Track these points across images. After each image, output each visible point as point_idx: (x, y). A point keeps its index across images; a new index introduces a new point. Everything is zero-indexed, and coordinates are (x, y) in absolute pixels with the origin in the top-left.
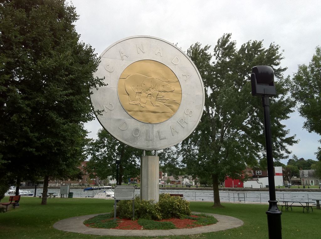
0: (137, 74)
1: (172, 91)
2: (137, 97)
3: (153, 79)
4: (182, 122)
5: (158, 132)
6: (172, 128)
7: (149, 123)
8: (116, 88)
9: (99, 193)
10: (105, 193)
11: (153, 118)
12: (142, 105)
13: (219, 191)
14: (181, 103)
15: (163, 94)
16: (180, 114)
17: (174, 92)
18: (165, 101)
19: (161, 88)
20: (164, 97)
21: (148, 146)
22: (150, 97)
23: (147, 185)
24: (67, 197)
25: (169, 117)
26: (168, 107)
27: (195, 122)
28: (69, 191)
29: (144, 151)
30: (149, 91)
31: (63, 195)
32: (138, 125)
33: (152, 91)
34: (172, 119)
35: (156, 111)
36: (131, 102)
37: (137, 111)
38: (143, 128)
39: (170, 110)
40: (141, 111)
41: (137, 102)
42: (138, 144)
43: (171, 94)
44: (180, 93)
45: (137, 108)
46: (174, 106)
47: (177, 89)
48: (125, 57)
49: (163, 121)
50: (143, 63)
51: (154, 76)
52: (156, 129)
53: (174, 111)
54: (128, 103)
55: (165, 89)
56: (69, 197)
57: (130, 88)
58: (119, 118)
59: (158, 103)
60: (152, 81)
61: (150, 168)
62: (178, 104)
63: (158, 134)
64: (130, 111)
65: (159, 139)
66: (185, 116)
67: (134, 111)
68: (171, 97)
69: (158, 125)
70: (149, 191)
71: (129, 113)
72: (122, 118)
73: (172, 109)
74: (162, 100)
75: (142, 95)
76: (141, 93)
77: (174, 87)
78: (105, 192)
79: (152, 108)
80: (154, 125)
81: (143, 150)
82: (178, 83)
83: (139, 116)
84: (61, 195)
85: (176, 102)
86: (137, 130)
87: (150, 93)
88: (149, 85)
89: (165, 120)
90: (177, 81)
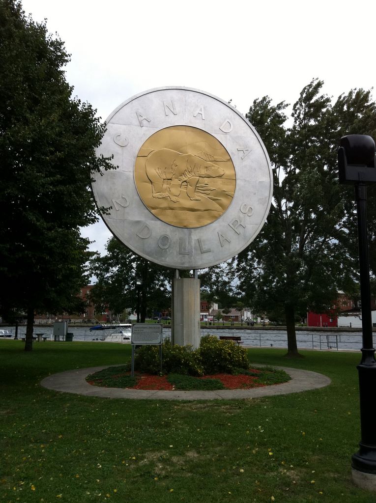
0: (165, 149)
1: (220, 177)
2: (165, 186)
3: (190, 156)
4: (236, 224)
5: (199, 241)
6: (220, 233)
7: (185, 226)
8: (132, 171)
9: (113, 335)
10: (121, 334)
11: (190, 219)
12: (174, 199)
13: (296, 332)
14: (236, 195)
15: (206, 180)
16: (232, 212)
17: (222, 177)
18: (209, 192)
19: (203, 172)
20: (207, 186)
21: (183, 264)
22: (186, 186)
23: (182, 322)
24: (65, 340)
25: (216, 218)
26: (213, 201)
27: (256, 225)
28: (67, 331)
29: (177, 271)
30: (184, 177)
31: (58, 336)
32: (168, 231)
33: (188, 177)
34: (220, 220)
35: (196, 208)
36: (155, 195)
37: (165, 209)
38: (175, 235)
39: (218, 206)
40: (172, 209)
41: (166, 194)
42: (167, 259)
43: (219, 181)
44: (233, 179)
45: (164, 204)
46: (224, 200)
47: (228, 172)
48: (145, 122)
49: (206, 224)
50: (174, 131)
51: (191, 152)
52: (195, 236)
53: (224, 208)
54: (150, 196)
55: (209, 173)
56: (66, 340)
57: (153, 171)
58: (137, 219)
59: (197, 196)
60: (189, 159)
61: (186, 298)
62: (230, 197)
63: (197, 245)
64: (153, 208)
65: (200, 252)
66: (242, 215)
67: (160, 208)
68: (219, 185)
69: (198, 230)
70: (184, 332)
71: (153, 211)
72: (142, 219)
73: (221, 205)
74: (205, 190)
75: (172, 182)
76: (171, 179)
77: (223, 170)
78: (121, 332)
79: (188, 204)
80: (193, 230)
81: (176, 269)
82: (230, 163)
83: (169, 216)
84: (55, 336)
85: (227, 193)
86: (165, 238)
87: (184, 180)
88: (183, 166)
89: (209, 222)
90: (229, 160)
